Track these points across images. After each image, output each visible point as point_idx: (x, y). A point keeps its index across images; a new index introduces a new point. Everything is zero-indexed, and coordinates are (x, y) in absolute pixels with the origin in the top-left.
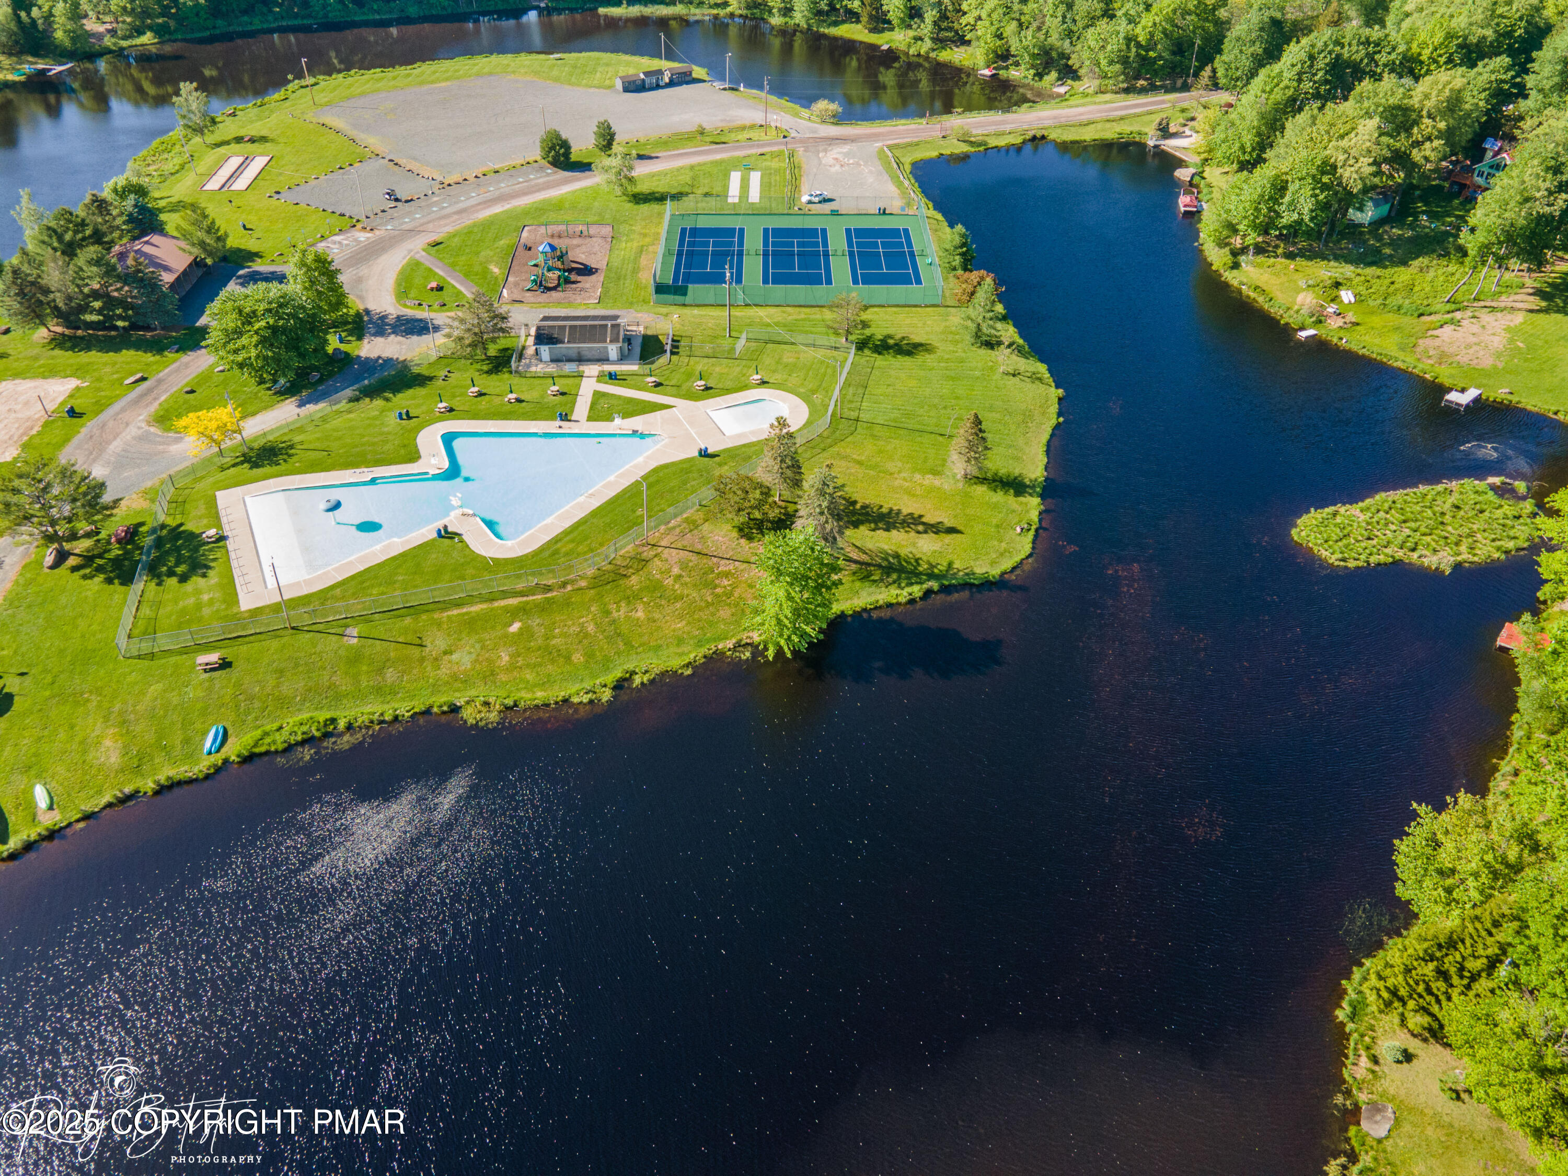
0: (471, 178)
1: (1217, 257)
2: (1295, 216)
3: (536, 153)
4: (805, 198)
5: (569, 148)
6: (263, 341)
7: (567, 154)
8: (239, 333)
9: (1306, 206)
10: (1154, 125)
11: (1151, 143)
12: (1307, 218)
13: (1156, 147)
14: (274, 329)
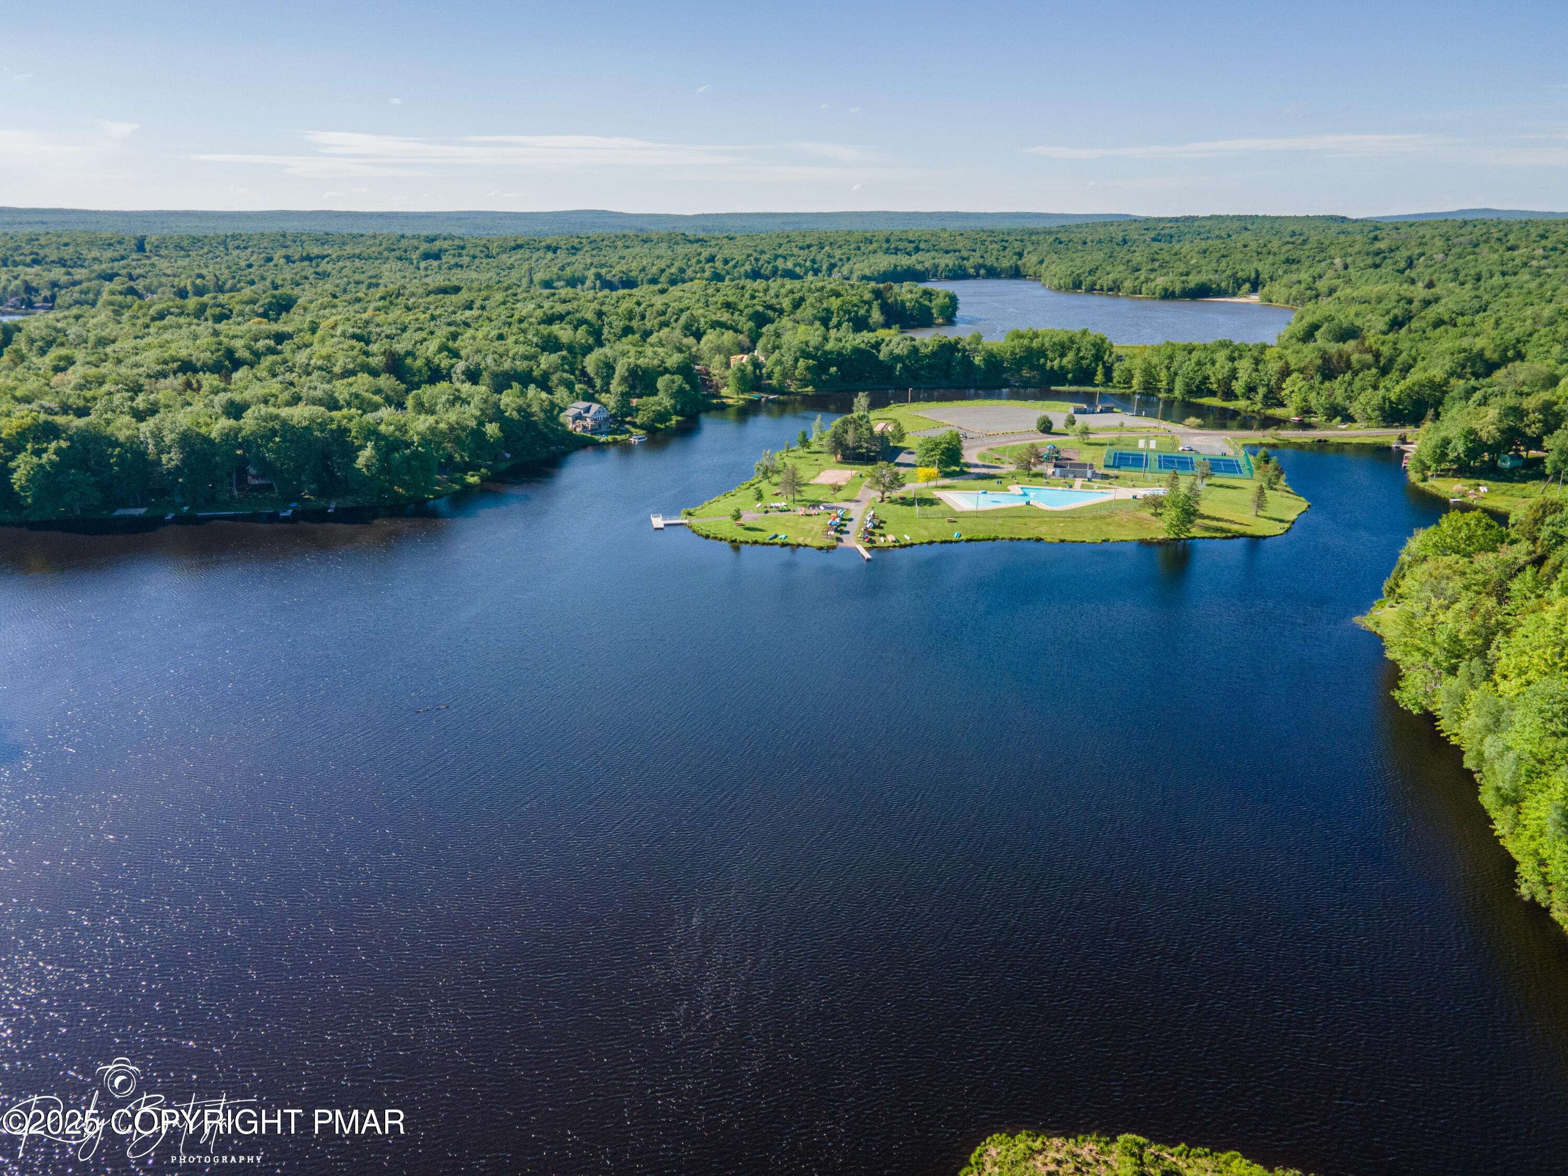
0: (1000, 433)
1: (1414, 477)
2: (1456, 454)
3: (1034, 426)
4: (1180, 449)
5: (1052, 424)
6: (943, 453)
7: (1050, 428)
8: (932, 450)
9: (1461, 449)
10: (1396, 437)
11: (1394, 446)
12: (1462, 455)
13: (1397, 447)
14: (947, 449)
